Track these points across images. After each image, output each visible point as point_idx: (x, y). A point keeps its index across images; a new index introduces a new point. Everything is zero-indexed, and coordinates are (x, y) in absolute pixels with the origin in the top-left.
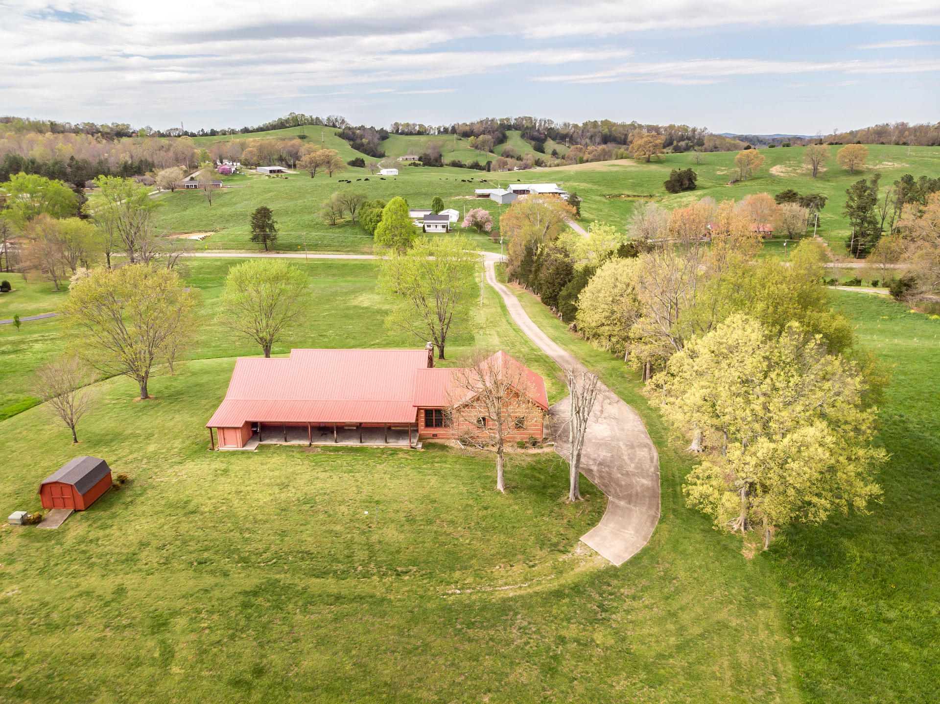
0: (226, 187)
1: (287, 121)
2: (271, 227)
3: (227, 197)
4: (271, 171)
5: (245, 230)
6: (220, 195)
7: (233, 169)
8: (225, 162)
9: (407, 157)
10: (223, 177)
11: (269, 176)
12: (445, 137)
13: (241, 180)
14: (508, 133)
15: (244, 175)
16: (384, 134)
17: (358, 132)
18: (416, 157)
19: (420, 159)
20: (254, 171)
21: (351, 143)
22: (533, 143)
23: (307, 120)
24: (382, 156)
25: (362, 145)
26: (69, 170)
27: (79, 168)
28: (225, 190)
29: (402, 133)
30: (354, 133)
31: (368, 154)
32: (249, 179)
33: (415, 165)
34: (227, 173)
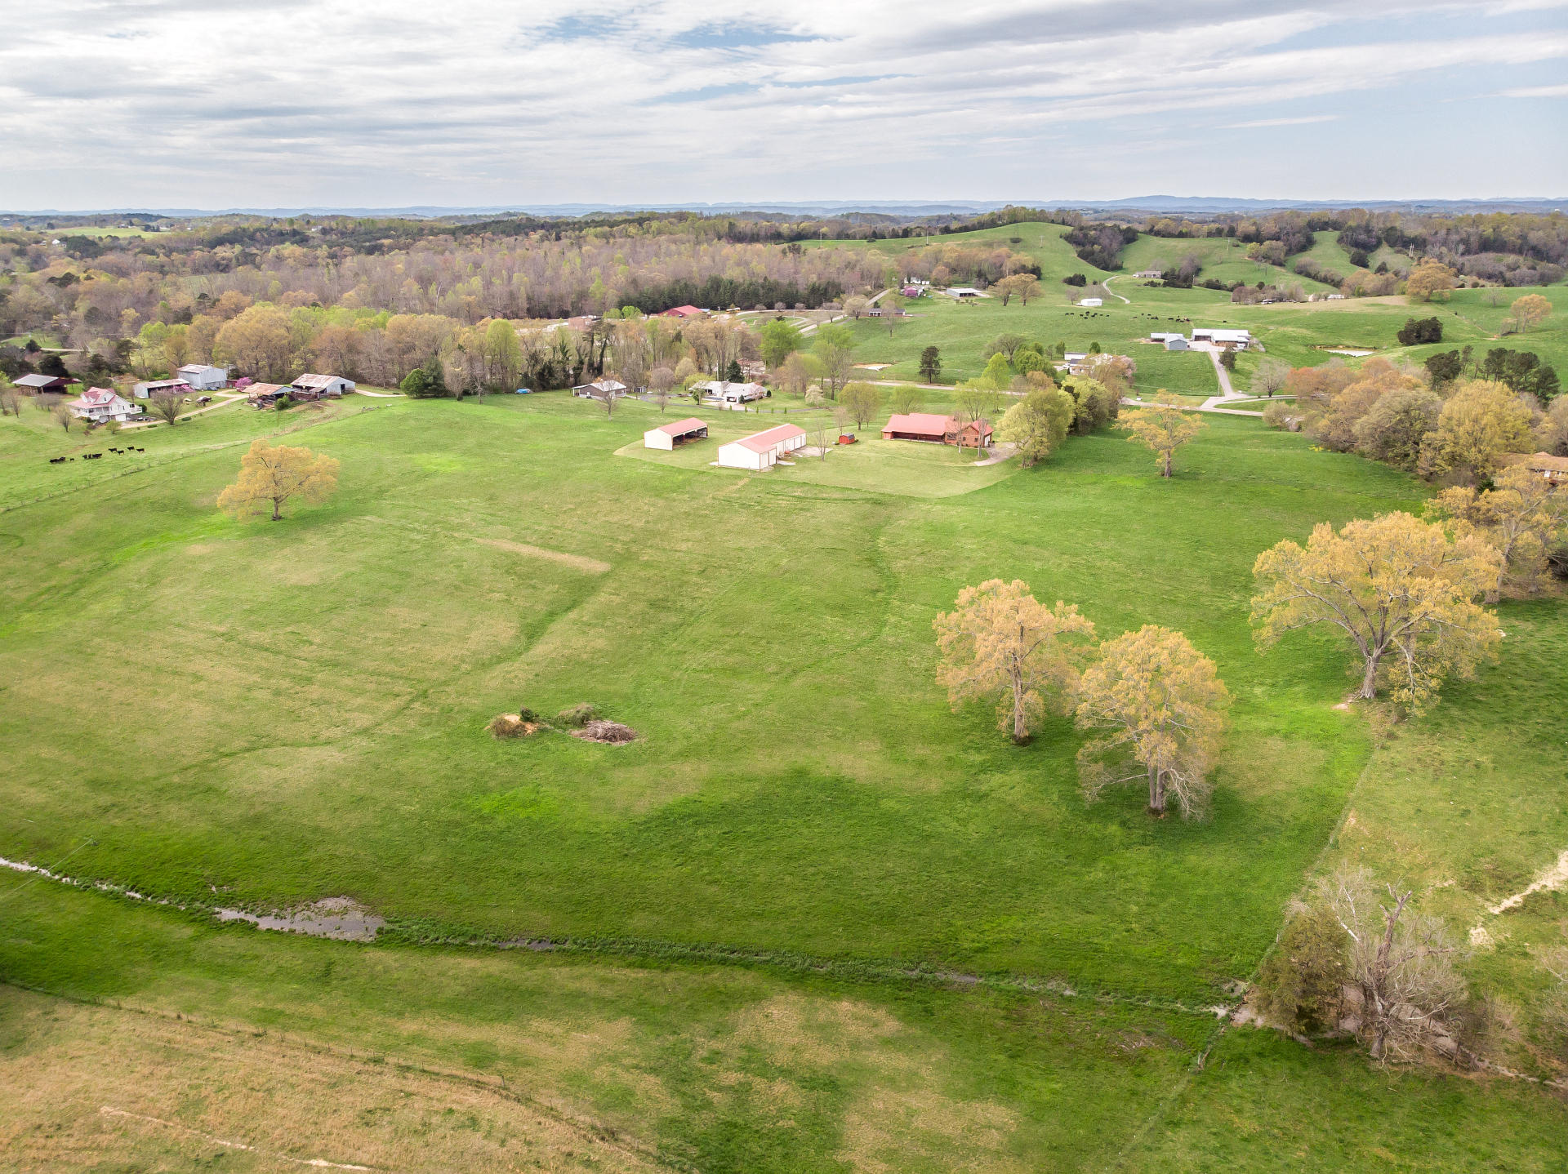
0: (909, 314)
1: (1000, 217)
2: (937, 363)
3: (908, 327)
4: (961, 295)
5: (914, 364)
6: (901, 325)
7: (920, 291)
8: (914, 280)
9: (1146, 273)
10: (908, 300)
11: (957, 301)
12: (1214, 241)
13: (927, 305)
14: (1316, 235)
15: (931, 299)
16: (1130, 235)
17: (1092, 233)
18: (1159, 273)
19: (1163, 277)
20: (942, 293)
21: (1080, 249)
22: (1354, 250)
23: (1029, 214)
24: (1118, 268)
25: (1093, 253)
26: (761, 292)
27: (771, 290)
28: (907, 319)
29: (1158, 234)
30: (1085, 235)
31: (1098, 266)
32: (935, 304)
33: (1153, 284)
34: (912, 295)
